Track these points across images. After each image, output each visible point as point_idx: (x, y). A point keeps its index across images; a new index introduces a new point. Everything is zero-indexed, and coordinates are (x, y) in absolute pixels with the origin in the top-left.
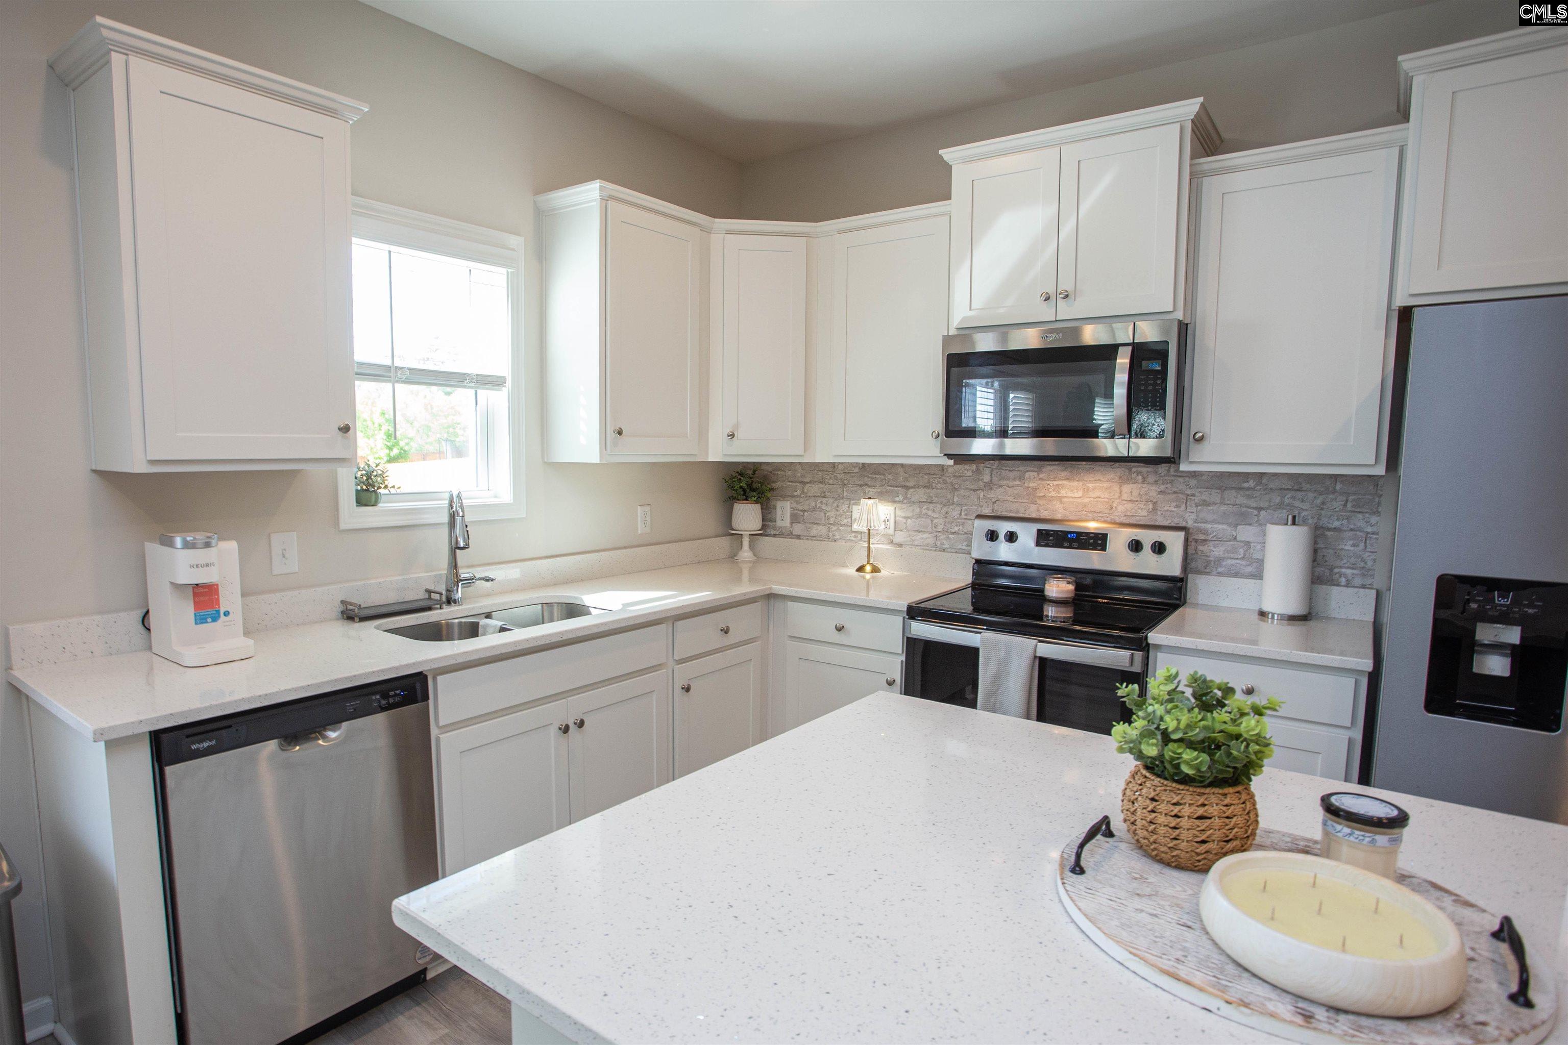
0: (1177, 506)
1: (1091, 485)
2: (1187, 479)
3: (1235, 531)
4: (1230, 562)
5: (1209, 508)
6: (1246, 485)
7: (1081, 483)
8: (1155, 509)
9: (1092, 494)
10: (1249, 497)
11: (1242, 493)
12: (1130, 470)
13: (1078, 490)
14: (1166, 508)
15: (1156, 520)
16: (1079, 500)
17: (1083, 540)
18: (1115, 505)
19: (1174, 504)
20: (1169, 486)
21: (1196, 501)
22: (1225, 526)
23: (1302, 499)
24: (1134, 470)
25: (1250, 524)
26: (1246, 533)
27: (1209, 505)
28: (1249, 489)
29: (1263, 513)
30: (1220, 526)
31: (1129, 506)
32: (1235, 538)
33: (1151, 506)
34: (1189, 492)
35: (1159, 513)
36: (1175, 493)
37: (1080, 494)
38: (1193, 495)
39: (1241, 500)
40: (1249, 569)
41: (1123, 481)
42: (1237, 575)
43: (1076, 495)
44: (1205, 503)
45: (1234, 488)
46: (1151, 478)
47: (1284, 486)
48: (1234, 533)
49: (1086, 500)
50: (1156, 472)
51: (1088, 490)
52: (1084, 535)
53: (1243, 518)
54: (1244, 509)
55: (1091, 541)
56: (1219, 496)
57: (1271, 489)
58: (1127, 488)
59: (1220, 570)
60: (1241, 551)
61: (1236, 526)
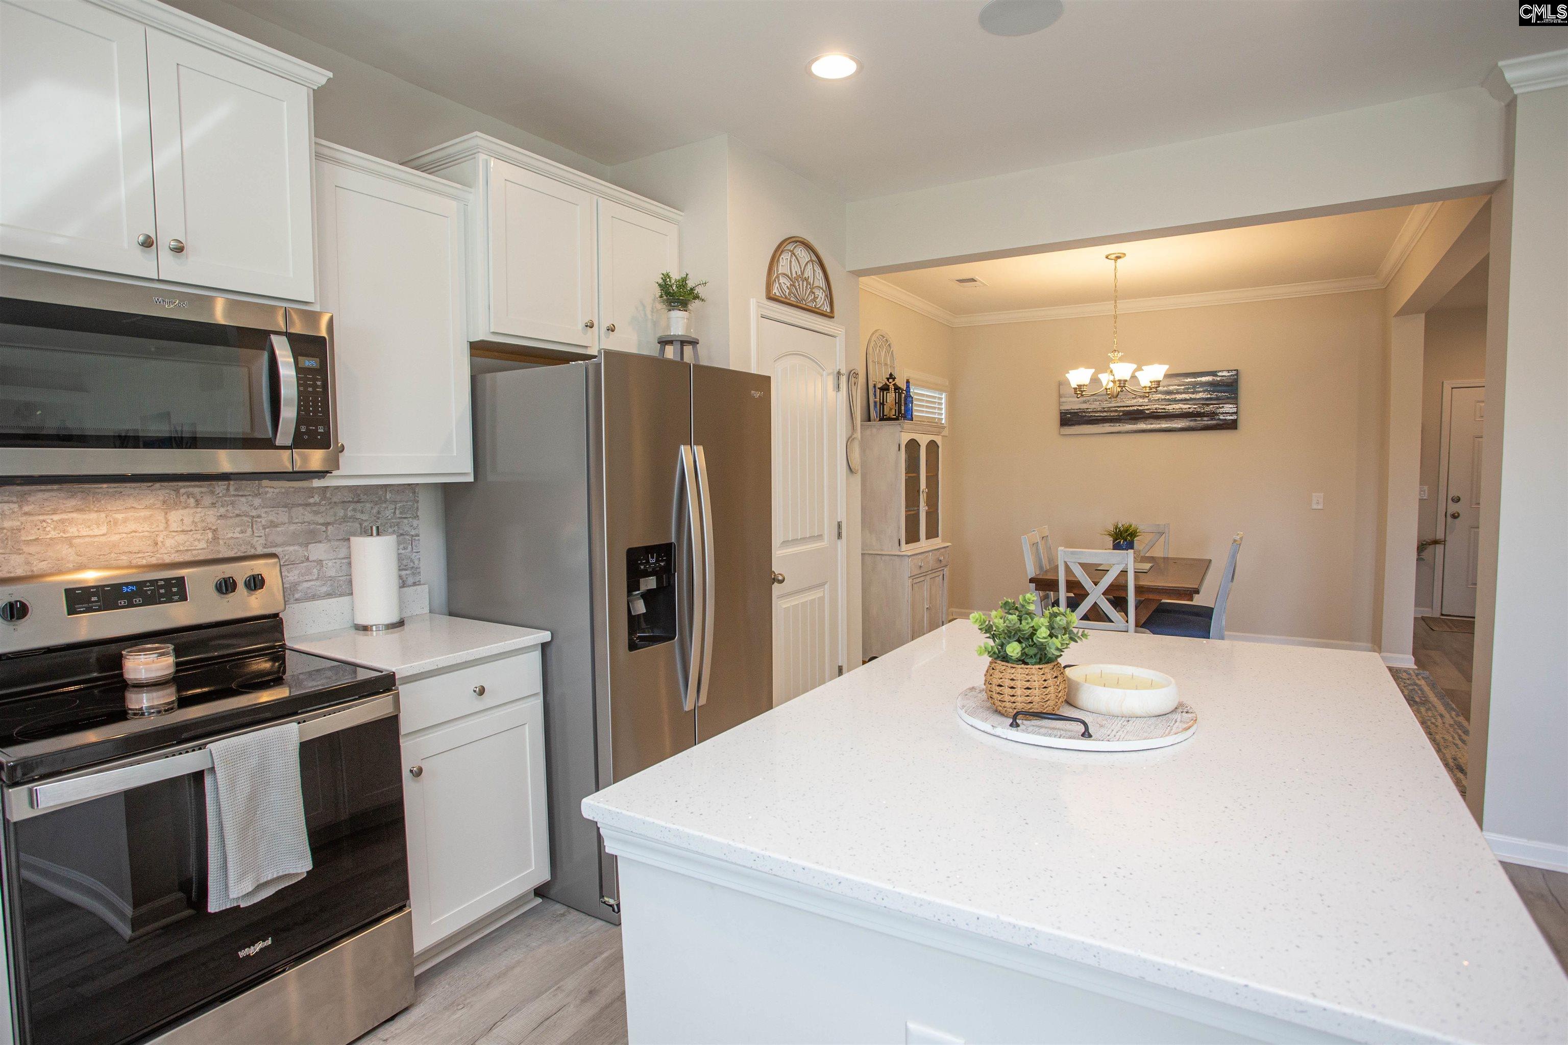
0: (242, 532)
1: (120, 516)
2: (250, 498)
3: (307, 551)
4: (306, 585)
5: (278, 529)
6: (311, 500)
7: (103, 515)
8: (215, 538)
9: (121, 528)
10: (316, 513)
11: (308, 509)
12: (177, 491)
13: (98, 525)
14: (230, 535)
15: (219, 552)
16: (103, 539)
17: (149, 592)
18: (160, 539)
19: (238, 529)
20: (230, 508)
21: (264, 522)
22: (296, 548)
23: (362, 510)
24: (182, 491)
25: (320, 542)
26: (318, 551)
27: (276, 526)
28: (315, 504)
29: (330, 527)
30: (291, 548)
31: (181, 538)
32: (308, 559)
33: (210, 535)
34: (254, 513)
35: (221, 542)
36: (238, 515)
37: (104, 529)
38: (259, 517)
39: (309, 517)
40: (324, 589)
41: (168, 506)
42: (314, 597)
43: (97, 532)
44: (273, 525)
45: (300, 505)
46: (207, 500)
47: (345, 499)
48: (306, 554)
49: (115, 538)
50: (212, 492)
51: (116, 523)
52: (148, 584)
53: (311, 537)
54: (312, 527)
55: (162, 591)
56: (287, 514)
57: (335, 503)
58: (175, 516)
59: (297, 596)
60: (315, 571)
61: (307, 545)
